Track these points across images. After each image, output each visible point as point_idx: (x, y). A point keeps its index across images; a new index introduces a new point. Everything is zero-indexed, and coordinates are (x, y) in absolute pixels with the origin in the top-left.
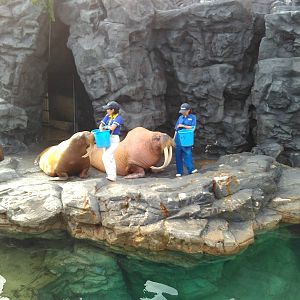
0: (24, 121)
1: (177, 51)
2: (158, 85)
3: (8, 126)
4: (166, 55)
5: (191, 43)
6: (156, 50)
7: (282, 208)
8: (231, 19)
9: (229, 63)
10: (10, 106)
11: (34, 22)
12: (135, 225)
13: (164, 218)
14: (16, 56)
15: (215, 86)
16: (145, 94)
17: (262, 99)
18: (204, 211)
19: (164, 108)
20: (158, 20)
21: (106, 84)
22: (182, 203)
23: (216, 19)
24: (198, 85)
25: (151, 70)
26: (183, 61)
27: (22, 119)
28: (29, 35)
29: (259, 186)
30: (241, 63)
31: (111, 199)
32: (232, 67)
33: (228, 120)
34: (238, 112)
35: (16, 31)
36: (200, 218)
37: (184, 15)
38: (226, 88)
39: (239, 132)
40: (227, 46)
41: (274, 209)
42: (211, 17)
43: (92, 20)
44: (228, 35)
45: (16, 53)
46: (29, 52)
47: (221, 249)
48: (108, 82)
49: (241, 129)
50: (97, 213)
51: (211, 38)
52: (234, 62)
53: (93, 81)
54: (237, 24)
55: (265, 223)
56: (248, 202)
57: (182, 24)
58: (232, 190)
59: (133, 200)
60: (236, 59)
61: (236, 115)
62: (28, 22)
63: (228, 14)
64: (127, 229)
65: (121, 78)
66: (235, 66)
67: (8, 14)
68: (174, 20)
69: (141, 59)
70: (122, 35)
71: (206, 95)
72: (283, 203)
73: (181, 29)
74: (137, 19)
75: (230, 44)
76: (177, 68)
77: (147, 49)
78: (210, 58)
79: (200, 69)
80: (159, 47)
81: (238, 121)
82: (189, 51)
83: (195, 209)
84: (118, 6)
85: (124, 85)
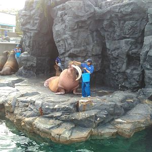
0: (34, 63)
1: (107, 31)
2: (96, 49)
3: (26, 64)
4: (102, 33)
5: (114, 27)
6: (97, 31)
7: (119, 126)
8: (132, 13)
9: (132, 38)
10: (29, 55)
11: (37, 17)
12: (24, 116)
13: (39, 116)
14: (31, 33)
15: (122, 51)
16: (87, 53)
17: (145, 60)
18: (63, 116)
19: (100, 62)
20: (96, 15)
21: (64, 47)
22: (54, 110)
23: (124, 13)
24: (115, 50)
25: (92, 41)
26: (110, 37)
27: (34, 62)
28: (36, 23)
29: (105, 109)
30: (140, 38)
31: (21, 101)
32: (133, 40)
33: (128, 71)
34: (137, 67)
35: (32, 22)
36: (59, 120)
37: (109, 12)
38: (128, 52)
39: (134, 79)
40: (131, 28)
41: (114, 125)
42: (121, 12)
43: (61, 16)
44: (131, 22)
45: (31, 31)
46: (36, 31)
47: (57, 139)
48: (65, 46)
49: (136, 77)
50: (13, 107)
51: (123, 24)
52: (135, 37)
53: (59, 46)
54: (136, 15)
55: (103, 132)
56: (91, 117)
57: (108, 17)
58: (86, 108)
59: (31, 104)
60: (137, 36)
61: (135, 69)
62: (36, 17)
63: (130, 10)
64: (20, 117)
65: (70, 44)
66: (136, 40)
67: (29, 14)
68: (105, 14)
69: (86, 35)
70: (71, 23)
71: (118, 56)
72: (121, 123)
73: (108, 19)
74: (80, 14)
75: (132, 27)
76: (106, 41)
77: (90, 30)
78: (123, 35)
79: (117, 41)
80: (99, 29)
81: (135, 72)
82: (113, 31)
83: (58, 114)
84: (70, 8)
85: (72, 48)
